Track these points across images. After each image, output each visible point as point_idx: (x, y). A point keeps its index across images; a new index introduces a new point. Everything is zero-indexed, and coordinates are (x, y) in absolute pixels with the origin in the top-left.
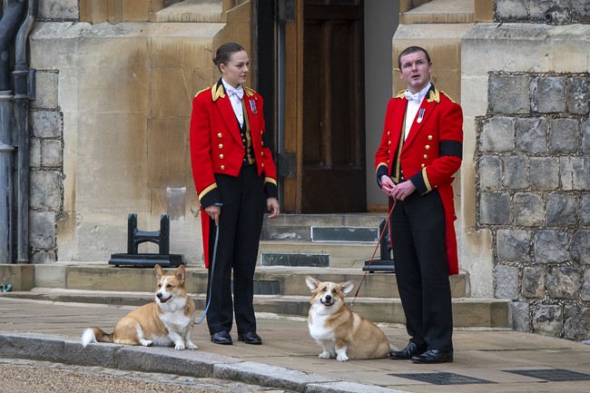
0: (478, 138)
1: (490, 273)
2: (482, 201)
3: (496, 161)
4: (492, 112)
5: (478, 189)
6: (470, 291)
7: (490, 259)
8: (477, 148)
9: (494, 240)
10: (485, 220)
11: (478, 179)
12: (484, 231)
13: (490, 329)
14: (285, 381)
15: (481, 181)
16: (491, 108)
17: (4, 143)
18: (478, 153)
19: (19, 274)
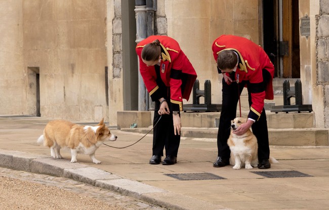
0: (317, 28)
1: (323, 112)
2: (319, 68)
3: (323, 43)
4: (322, 12)
5: (317, 60)
6: (315, 124)
7: (322, 103)
8: (317, 35)
9: (324, 92)
10: (320, 80)
11: (317, 54)
12: (320, 86)
13: (315, 147)
14: (88, 178)
15: (318, 56)
16: (321, 10)
17: (142, 37)
18: (317, 38)
19: (140, 117)
